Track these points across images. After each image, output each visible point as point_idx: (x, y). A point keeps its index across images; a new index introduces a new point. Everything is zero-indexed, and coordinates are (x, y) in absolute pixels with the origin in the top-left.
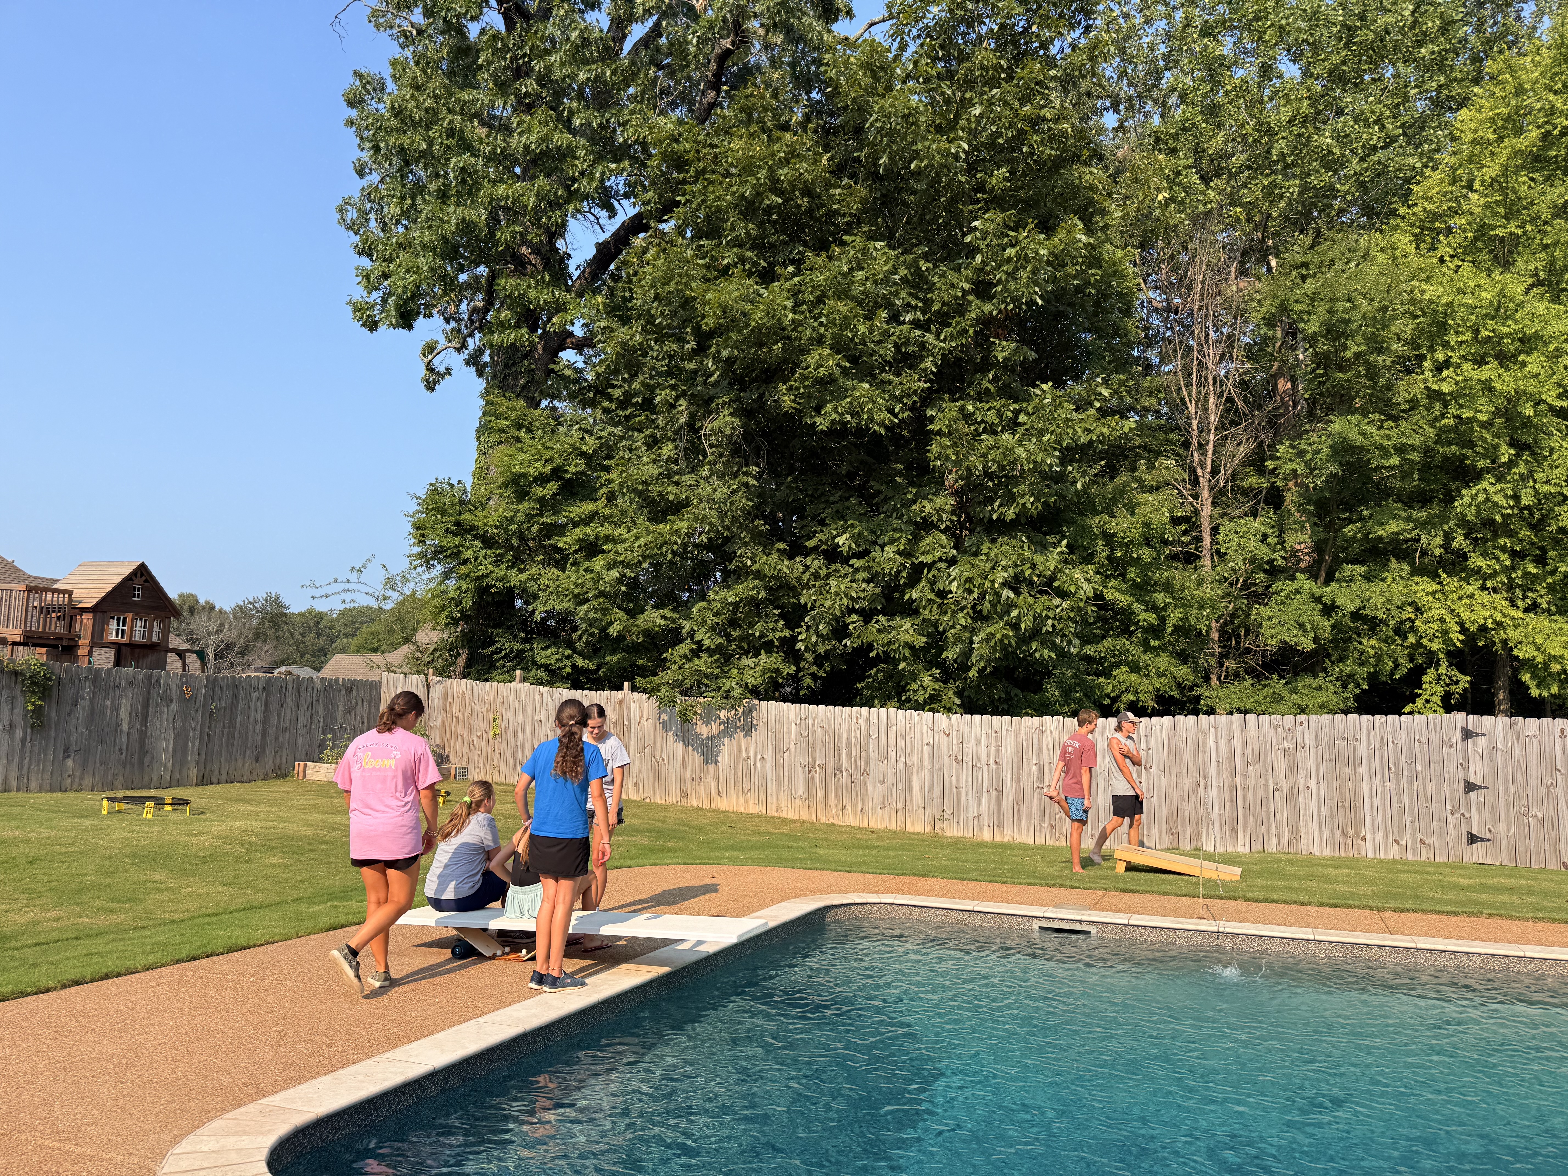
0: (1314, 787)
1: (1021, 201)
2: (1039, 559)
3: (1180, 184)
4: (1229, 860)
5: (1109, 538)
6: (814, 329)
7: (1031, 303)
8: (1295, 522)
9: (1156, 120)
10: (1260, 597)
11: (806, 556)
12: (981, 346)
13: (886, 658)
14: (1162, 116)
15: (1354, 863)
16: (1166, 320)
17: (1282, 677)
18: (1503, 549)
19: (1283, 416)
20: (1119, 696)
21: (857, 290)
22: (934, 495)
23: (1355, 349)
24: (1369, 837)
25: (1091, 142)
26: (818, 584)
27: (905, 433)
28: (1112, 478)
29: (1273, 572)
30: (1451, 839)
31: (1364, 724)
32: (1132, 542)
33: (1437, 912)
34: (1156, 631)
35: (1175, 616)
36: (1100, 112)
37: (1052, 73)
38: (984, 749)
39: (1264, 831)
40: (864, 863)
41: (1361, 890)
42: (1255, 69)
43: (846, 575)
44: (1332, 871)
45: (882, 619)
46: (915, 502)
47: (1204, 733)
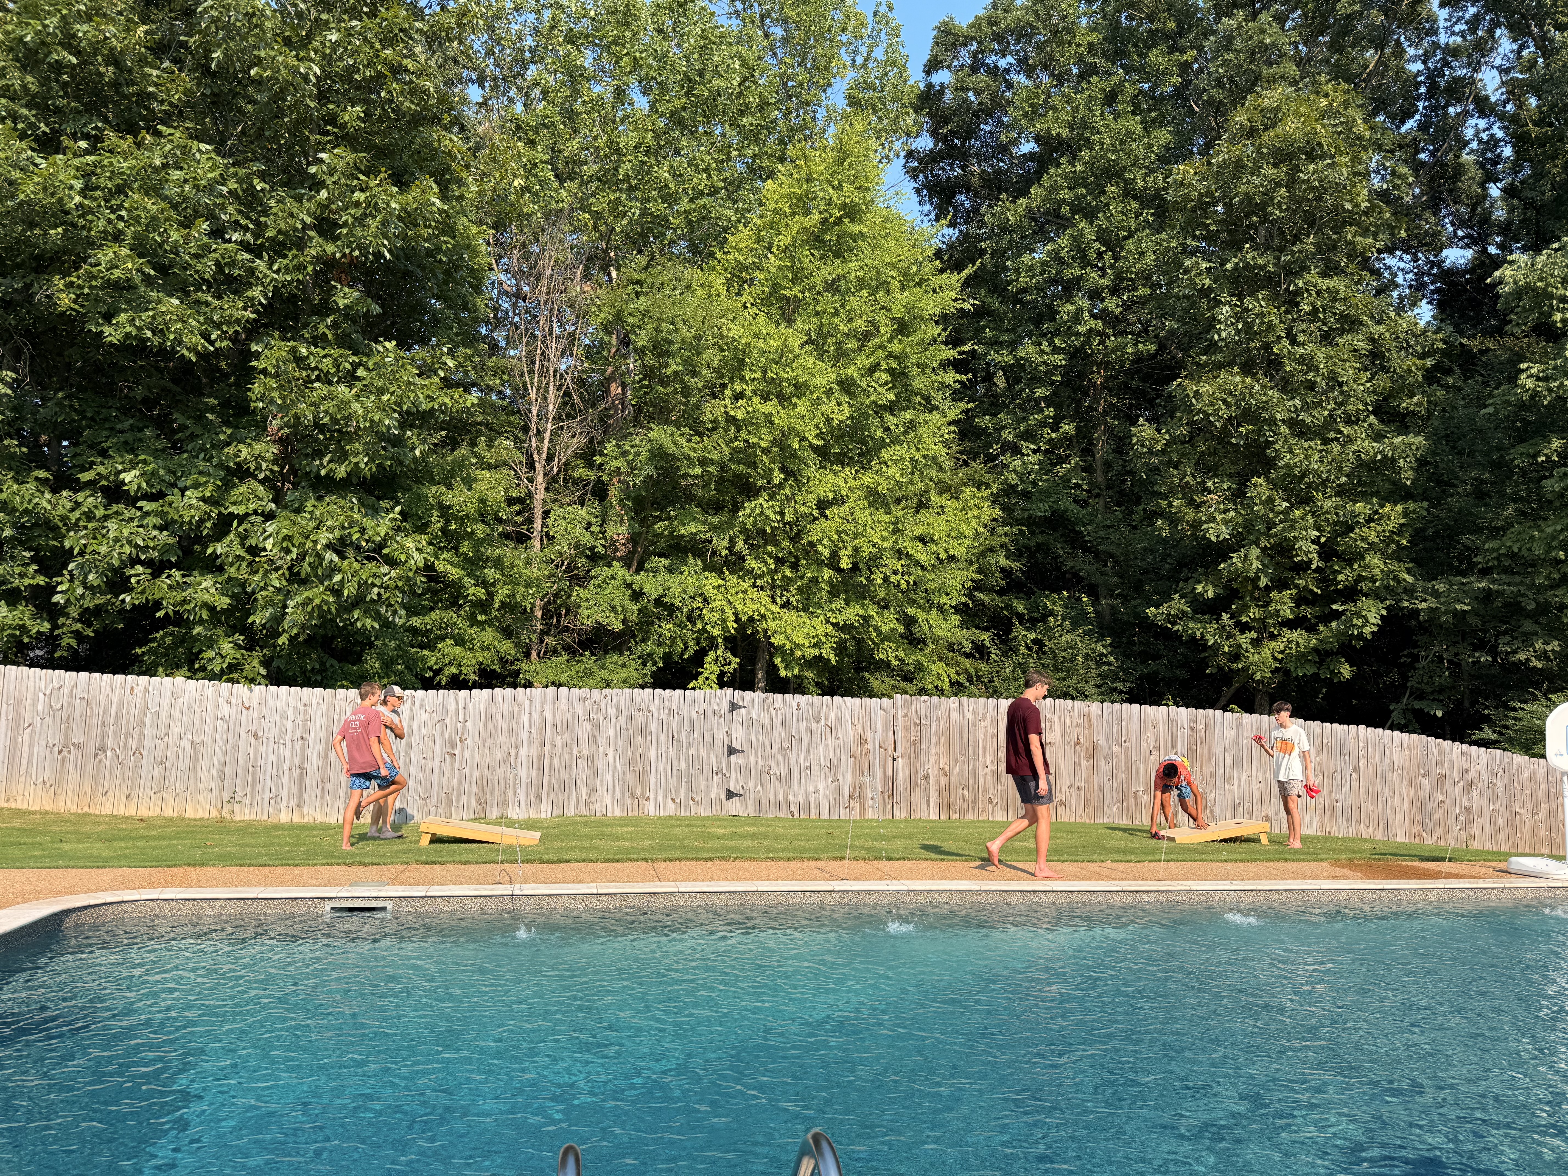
0: (611, 754)
1: (375, 146)
2: (368, 523)
3: (535, 176)
4: (529, 825)
5: (444, 510)
6: (110, 221)
7: (379, 255)
8: (616, 515)
9: (519, 108)
10: (580, 580)
11: (76, 491)
12: (321, 287)
13: (178, 619)
14: (525, 105)
15: (636, 822)
16: (514, 306)
17: (593, 654)
18: (770, 555)
19: (612, 416)
20: (441, 669)
21: (171, 190)
22: (254, 439)
23: (674, 367)
24: (652, 797)
25: (452, 108)
26: (90, 525)
27: (223, 365)
28: (453, 450)
29: (594, 558)
30: (714, 796)
31: (657, 698)
32: (467, 516)
33: (697, 859)
34: (484, 606)
35: (502, 593)
36: (467, 82)
37: (418, 25)
38: (290, 724)
39: (565, 796)
40: (126, 857)
41: (642, 844)
42: (610, 90)
43: (131, 519)
44: (619, 830)
45: (177, 574)
46: (228, 444)
47: (520, 705)
